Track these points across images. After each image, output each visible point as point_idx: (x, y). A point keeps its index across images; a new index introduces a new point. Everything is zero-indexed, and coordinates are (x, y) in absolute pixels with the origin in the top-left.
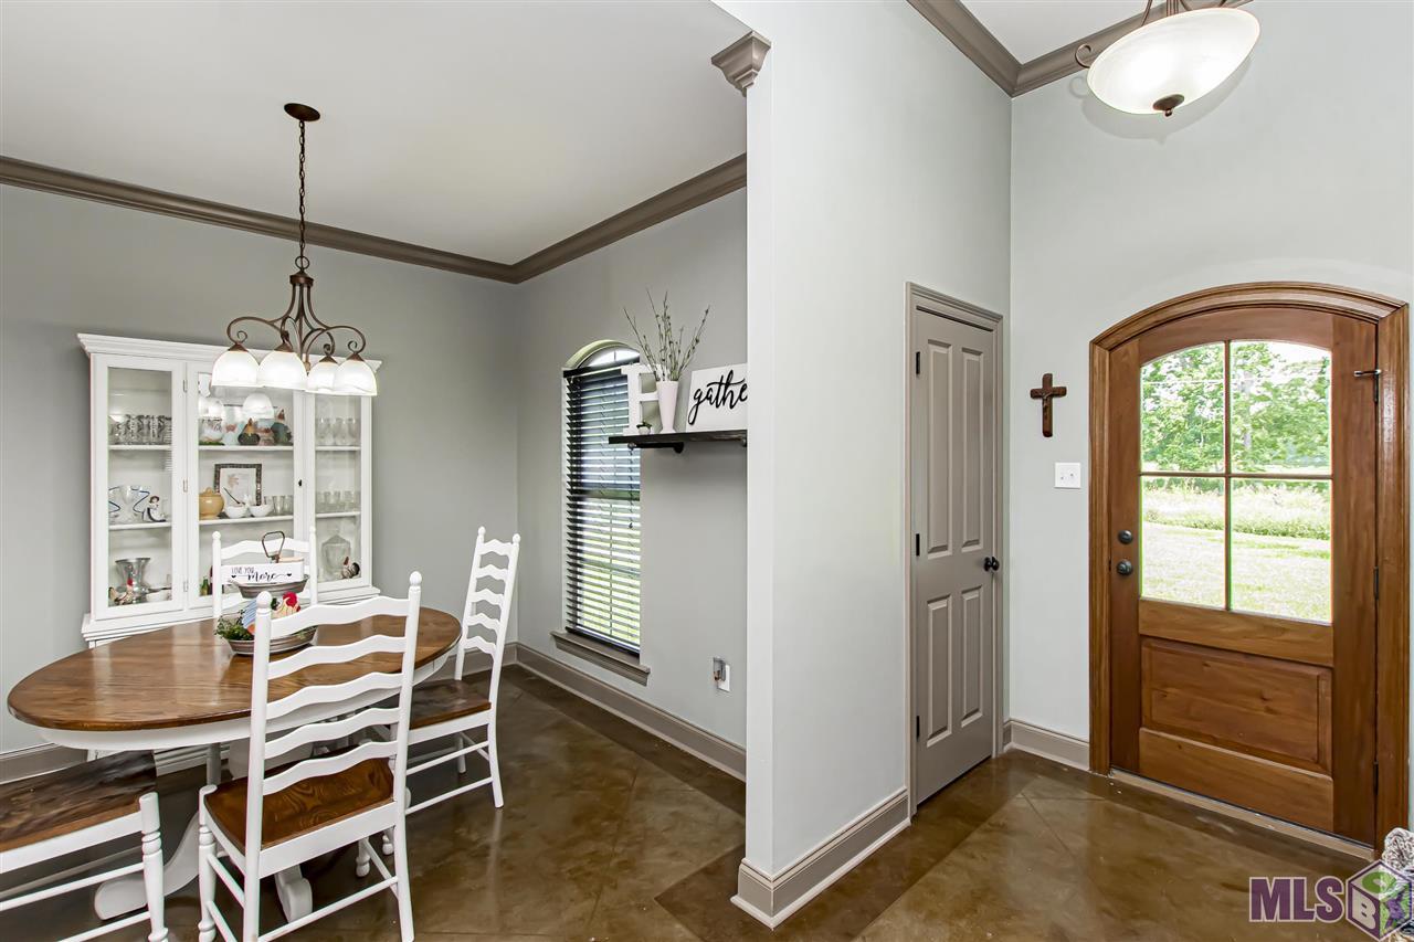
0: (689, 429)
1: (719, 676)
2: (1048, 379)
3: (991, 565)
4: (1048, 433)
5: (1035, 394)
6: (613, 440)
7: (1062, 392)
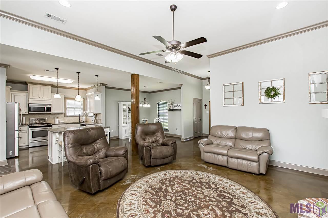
0: (174, 109)
1: (177, 129)
2: (206, 104)
3: (201, 120)
4: (206, 109)
5: (205, 106)
6: (166, 110)
7: (207, 105)
